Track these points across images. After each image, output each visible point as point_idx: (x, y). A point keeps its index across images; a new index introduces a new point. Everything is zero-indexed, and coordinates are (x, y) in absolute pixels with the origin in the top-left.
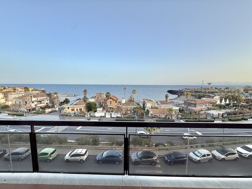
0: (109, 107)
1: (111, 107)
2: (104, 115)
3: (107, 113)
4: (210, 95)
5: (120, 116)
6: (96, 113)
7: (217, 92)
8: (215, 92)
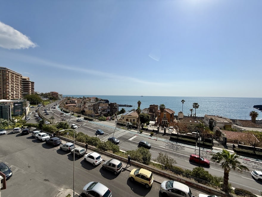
0: (163, 121)
1: (165, 121)
2: (157, 130)
3: (161, 128)
5: (177, 133)
6: (149, 126)
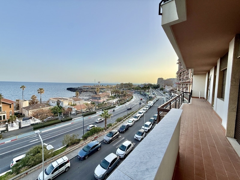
2: (4, 129)
4: (101, 90)
7: (104, 88)
8: (103, 88)
